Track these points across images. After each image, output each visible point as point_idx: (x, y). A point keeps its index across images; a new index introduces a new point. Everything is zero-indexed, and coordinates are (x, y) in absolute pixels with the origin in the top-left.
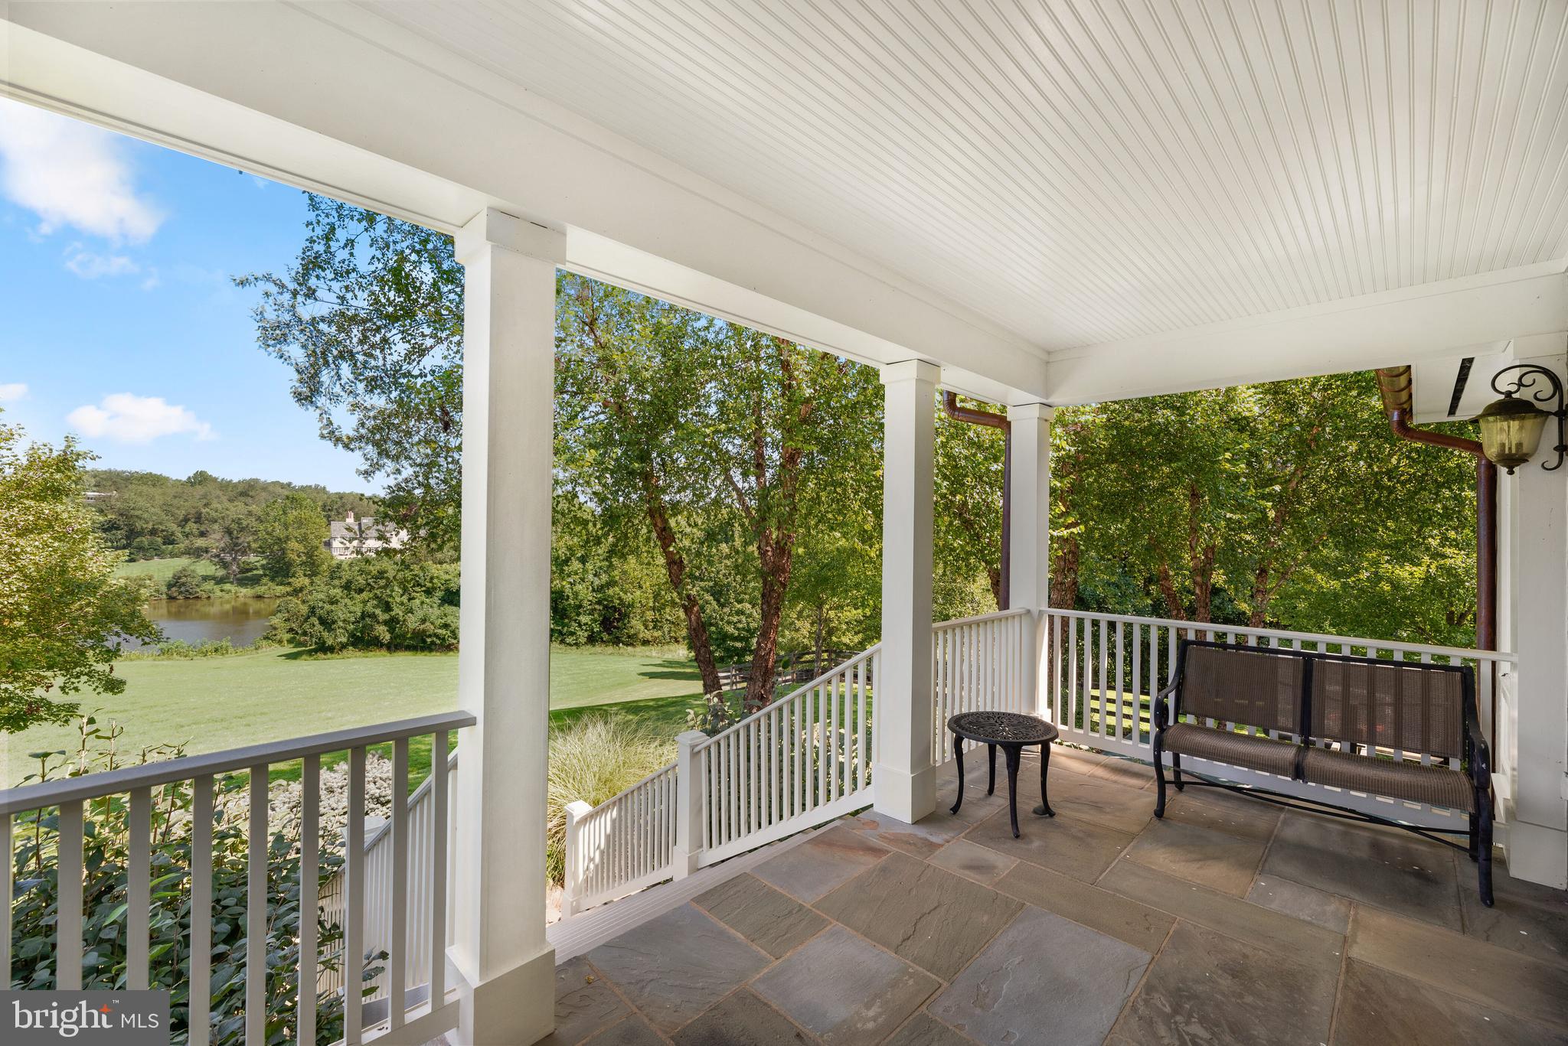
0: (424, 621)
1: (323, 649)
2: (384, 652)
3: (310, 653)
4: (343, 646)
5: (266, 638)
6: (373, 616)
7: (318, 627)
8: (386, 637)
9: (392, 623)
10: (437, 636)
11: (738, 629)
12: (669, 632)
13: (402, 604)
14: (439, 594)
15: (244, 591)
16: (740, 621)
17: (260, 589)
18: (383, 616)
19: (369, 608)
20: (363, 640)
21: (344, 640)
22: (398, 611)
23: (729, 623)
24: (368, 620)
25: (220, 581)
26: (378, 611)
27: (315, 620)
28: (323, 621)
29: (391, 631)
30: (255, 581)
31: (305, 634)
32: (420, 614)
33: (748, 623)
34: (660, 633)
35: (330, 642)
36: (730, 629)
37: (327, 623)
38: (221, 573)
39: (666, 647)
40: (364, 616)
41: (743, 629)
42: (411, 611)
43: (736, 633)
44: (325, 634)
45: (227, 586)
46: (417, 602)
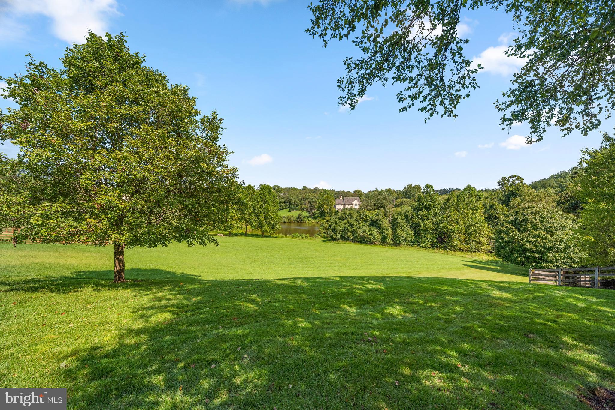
0: (364, 232)
1: (333, 239)
2: (351, 242)
3: (329, 240)
4: (339, 239)
5: (318, 234)
7: (331, 232)
8: (352, 237)
9: (353, 232)
10: (368, 238)
13: (356, 225)
14: (369, 222)
15: (314, 221)
17: (318, 220)
18: (350, 230)
19: (347, 226)
20: (344, 238)
21: (339, 237)
22: (355, 228)
24: (346, 231)
25: (308, 217)
26: (349, 228)
27: (330, 229)
28: (333, 230)
29: (353, 235)
30: (316, 218)
31: (328, 234)
32: (362, 229)
35: (335, 237)
38: (308, 215)
40: (345, 229)
42: (359, 228)
44: (333, 234)
45: (310, 219)
46: (361, 224)
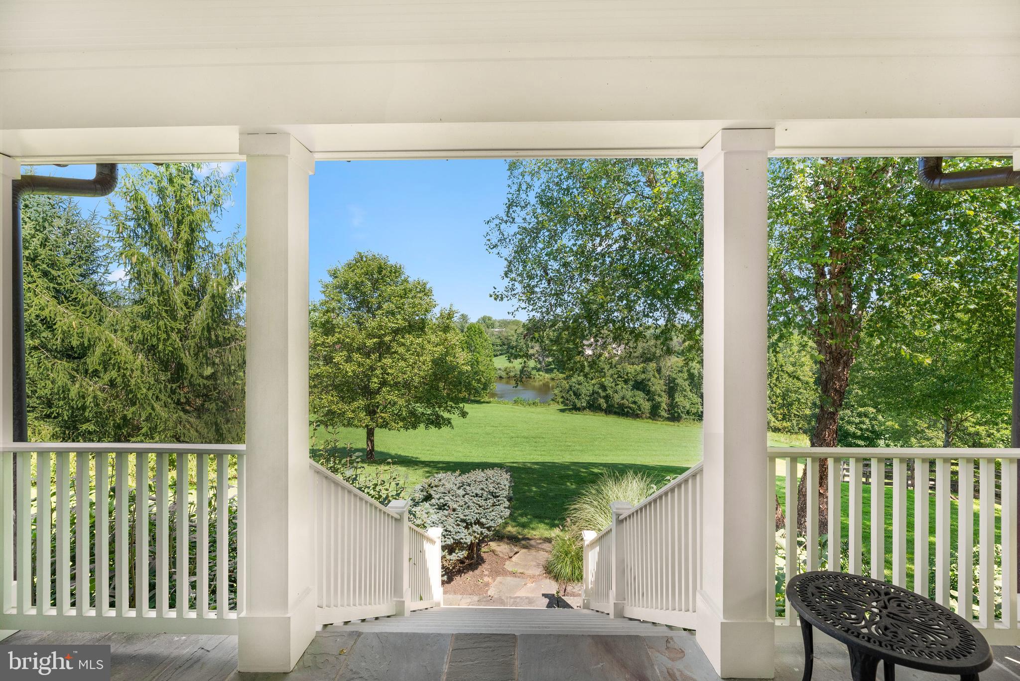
0: (623, 398)
1: (576, 409)
2: (603, 414)
3: (570, 410)
4: (584, 408)
5: (553, 400)
6: (598, 393)
7: (573, 397)
8: (604, 406)
9: (607, 398)
10: (630, 408)
11: (861, 429)
12: (798, 425)
13: (612, 387)
14: (631, 383)
15: (547, 376)
16: (863, 423)
17: (553, 375)
18: (603, 394)
19: (596, 388)
20: (593, 407)
21: (584, 404)
22: (610, 391)
23: (849, 422)
24: (596, 395)
25: (539, 370)
26: (600, 391)
27: (571, 392)
28: (575, 394)
29: (607, 402)
30: (551, 371)
31: (567, 400)
32: (621, 394)
33: (873, 426)
34: (789, 424)
35: (579, 405)
36: (852, 429)
37: (577, 395)
38: (539, 366)
39: (794, 436)
40: (594, 392)
41: (867, 430)
42: (616, 392)
43: (859, 433)
44: (576, 401)
45: (541, 373)
46: (620, 387)
